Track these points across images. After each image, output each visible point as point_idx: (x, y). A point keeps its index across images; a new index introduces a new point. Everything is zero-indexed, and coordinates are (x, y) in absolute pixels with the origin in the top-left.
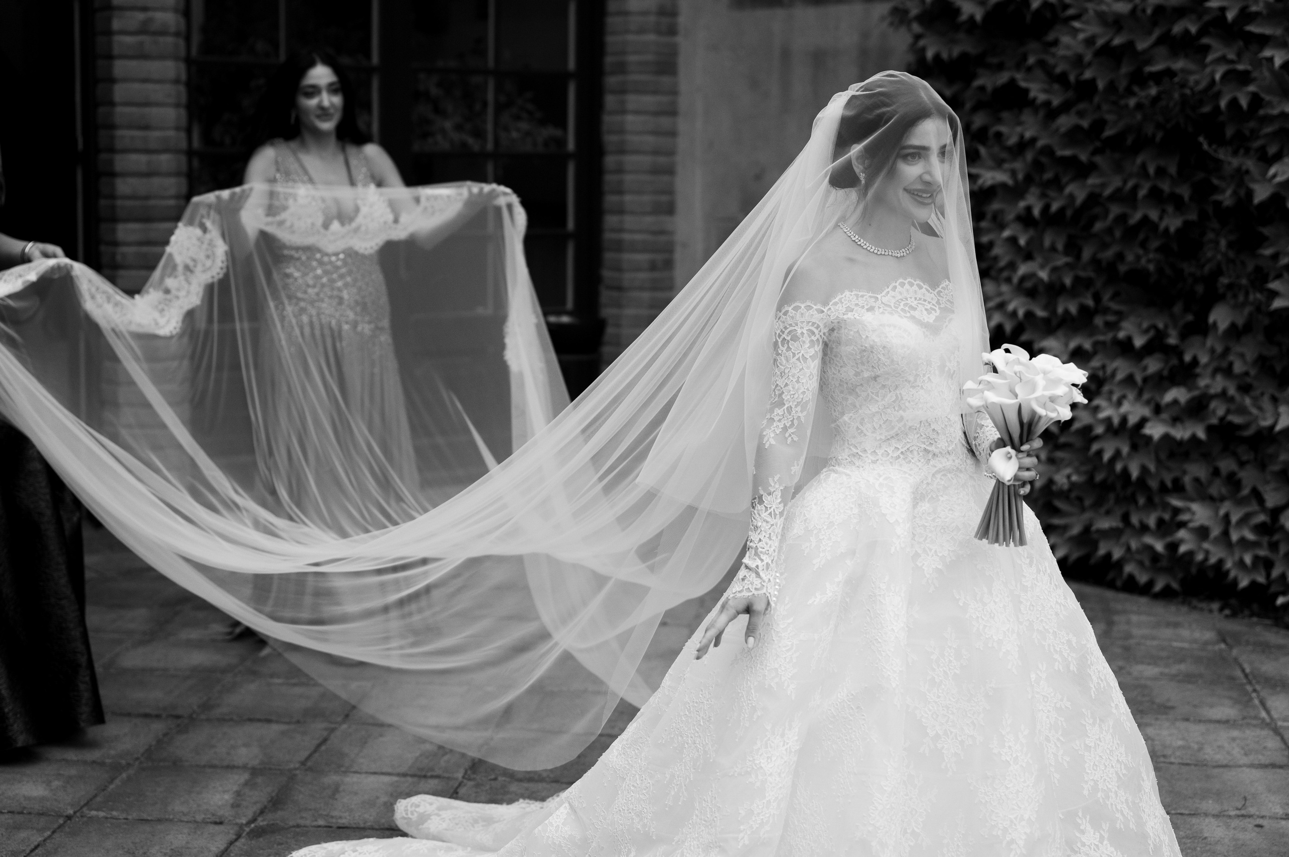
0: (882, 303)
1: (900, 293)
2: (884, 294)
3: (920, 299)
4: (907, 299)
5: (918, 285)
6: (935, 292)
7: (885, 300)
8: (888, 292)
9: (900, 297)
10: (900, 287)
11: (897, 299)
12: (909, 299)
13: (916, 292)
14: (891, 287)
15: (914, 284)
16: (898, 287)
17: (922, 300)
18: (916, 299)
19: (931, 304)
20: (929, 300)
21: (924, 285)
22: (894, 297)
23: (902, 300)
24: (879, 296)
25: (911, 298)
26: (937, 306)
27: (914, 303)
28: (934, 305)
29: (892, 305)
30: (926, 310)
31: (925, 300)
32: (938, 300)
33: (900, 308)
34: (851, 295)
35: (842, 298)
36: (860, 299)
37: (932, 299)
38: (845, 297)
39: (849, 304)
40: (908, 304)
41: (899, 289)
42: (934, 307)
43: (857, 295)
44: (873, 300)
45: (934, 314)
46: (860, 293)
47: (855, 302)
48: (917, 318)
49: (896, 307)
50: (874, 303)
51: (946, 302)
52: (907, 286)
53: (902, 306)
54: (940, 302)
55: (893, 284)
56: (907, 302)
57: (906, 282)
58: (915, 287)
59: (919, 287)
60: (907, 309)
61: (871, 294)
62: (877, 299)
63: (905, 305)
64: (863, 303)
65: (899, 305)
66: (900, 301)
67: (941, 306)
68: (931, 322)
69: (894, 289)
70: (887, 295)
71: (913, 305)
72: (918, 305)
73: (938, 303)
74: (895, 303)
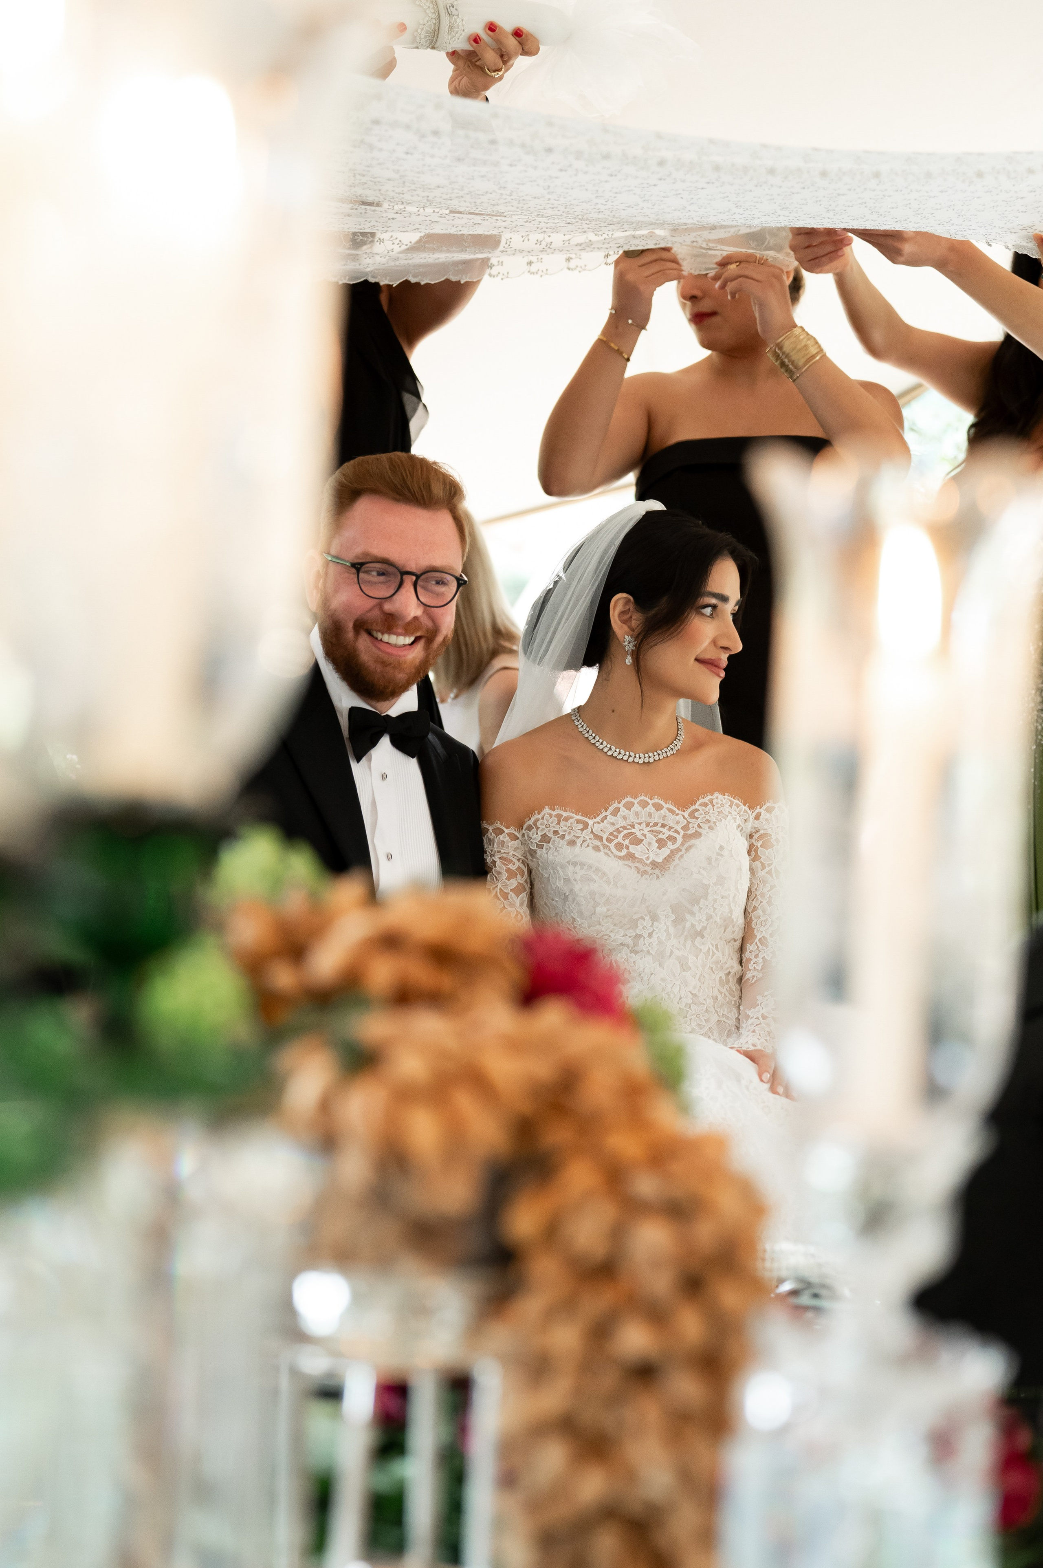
0: (592, 832)
1: (625, 818)
2: (598, 819)
3: (656, 824)
4: (633, 827)
5: (655, 805)
6: (686, 814)
7: (597, 829)
8: (605, 818)
9: (623, 824)
10: (624, 809)
11: (617, 826)
12: (636, 826)
13: (650, 815)
14: (611, 809)
15: (648, 804)
16: (622, 809)
17: (660, 825)
18: (648, 825)
19: (673, 830)
20: (672, 825)
21: (666, 803)
22: (613, 824)
23: (625, 828)
24: (590, 822)
25: (640, 824)
26: (682, 832)
27: (642, 832)
28: (677, 832)
29: (605, 837)
30: (659, 841)
31: (663, 826)
32: (688, 823)
33: (616, 841)
34: (551, 815)
35: (538, 820)
36: (562, 823)
37: (678, 823)
38: (543, 818)
39: (546, 831)
40: (632, 833)
41: (623, 811)
42: (675, 835)
43: (559, 817)
44: (581, 826)
45: (671, 846)
46: (565, 814)
47: (554, 827)
48: (636, 856)
49: (609, 840)
50: (580, 832)
51: (699, 826)
52: (637, 808)
53: (620, 839)
54: (691, 826)
55: (616, 805)
56: (633, 830)
57: (636, 801)
58: (650, 808)
59: (658, 807)
60: (627, 842)
61: (580, 817)
62: (586, 826)
63: (626, 836)
64: (565, 831)
65: (617, 837)
66: (621, 829)
67: (689, 832)
68: (659, 860)
69: (616, 812)
70: (602, 821)
71: (639, 835)
72: (648, 835)
73: (686, 828)
74: (611, 834)
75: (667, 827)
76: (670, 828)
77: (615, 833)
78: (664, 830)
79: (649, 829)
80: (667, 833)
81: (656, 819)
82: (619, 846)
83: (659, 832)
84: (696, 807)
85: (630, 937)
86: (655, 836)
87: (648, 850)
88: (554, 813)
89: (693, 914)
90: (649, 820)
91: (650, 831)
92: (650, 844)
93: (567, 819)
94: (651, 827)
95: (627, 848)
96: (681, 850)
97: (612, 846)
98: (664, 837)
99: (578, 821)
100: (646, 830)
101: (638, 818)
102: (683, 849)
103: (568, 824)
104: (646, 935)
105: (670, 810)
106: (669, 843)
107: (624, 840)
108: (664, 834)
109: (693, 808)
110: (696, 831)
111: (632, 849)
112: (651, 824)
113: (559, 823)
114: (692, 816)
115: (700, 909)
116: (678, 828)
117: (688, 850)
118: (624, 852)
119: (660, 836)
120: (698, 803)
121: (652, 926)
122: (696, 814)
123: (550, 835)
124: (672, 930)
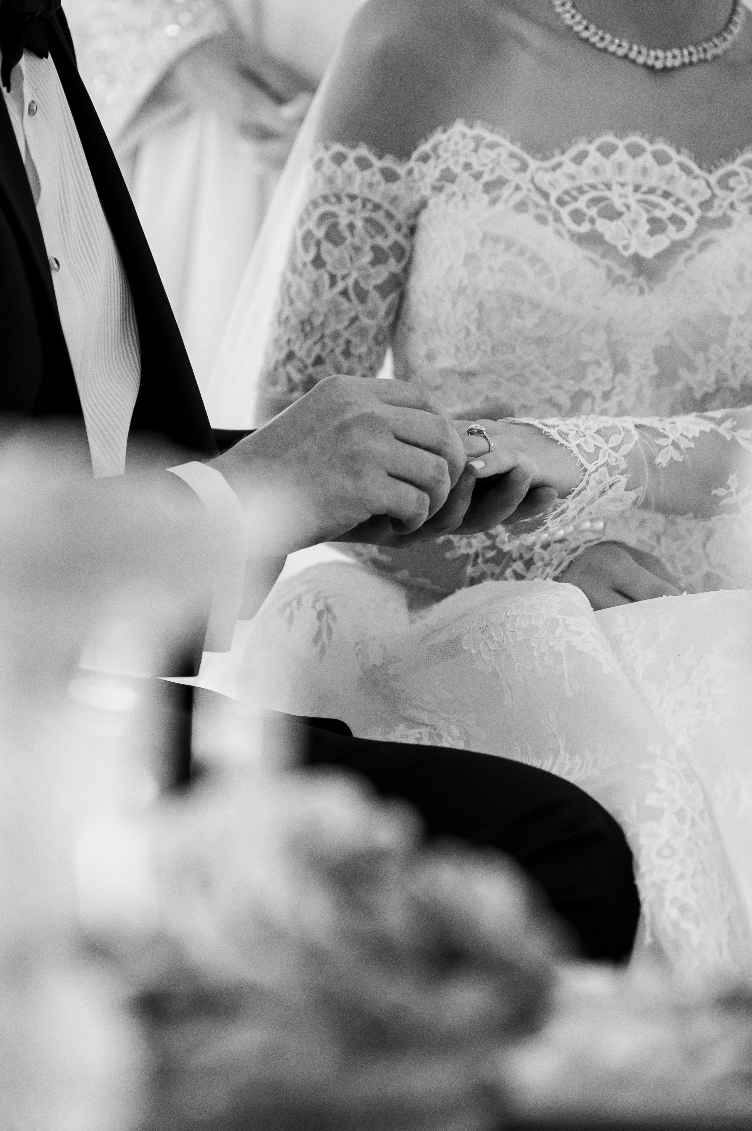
0: (532, 181)
1: (596, 171)
3: (652, 191)
4: (609, 187)
6: (713, 179)
7: (543, 179)
8: (560, 165)
9: (593, 179)
10: (598, 155)
11: (578, 182)
12: (616, 188)
13: (645, 172)
14: (573, 152)
15: (644, 150)
16: (595, 153)
17: (659, 192)
18: (637, 188)
19: (682, 205)
20: (682, 195)
22: (572, 177)
23: (593, 187)
24: (533, 164)
25: (623, 185)
26: (698, 213)
27: (623, 200)
28: (688, 210)
29: (554, 195)
30: (652, 221)
31: (666, 195)
32: (714, 196)
33: (573, 206)
34: (464, 136)
35: (439, 143)
36: (482, 151)
37: (694, 193)
38: (449, 140)
39: (451, 163)
40: (604, 199)
41: (594, 158)
42: (685, 215)
43: (478, 140)
44: (516, 164)
45: (672, 234)
46: (489, 137)
47: (466, 156)
48: (607, 238)
49: (561, 202)
50: (512, 173)
51: (732, 206)
52: (621, 155)
53: (581, 204)
54: (717, 202)
55: (581, 146)
56: (607, 194)
57: (621, 144)
58: (647, 159)
59: (661, 159)
60: (593, 212)
61: (516, 149)
62: (524, 167)
63: (594, 202)
64: (485, 165)
65: (576, 199)
66: (586, 188)
67: (711, 215)
68: (648, 254)
69: (580, 158)
70: (554, 168)
71: (618, 204)
72: (635, 206)
73: (706, 205)
74: (567, 193)
75: (672, 199)
76: (678, 201)
77: (575, 193)
78: (667, 204)
79: (639, 196)
80: (669, 208)
81: (652, 181)
82: (577, 216)
83: (655, 205)
84: (735, 166)
85: (567, 392)
86: (648, 211)
87: (630, 232)
88: (470, 132)
89: (692, 368)
90: (640, 180)
91: (641, 201)
92: (635, 223)
93: (492, 146)
94: (645, 193)
95: (592, 221)
96: (689, 246)
97: (564, 212)
98: (662, 215)
99: (512, 155)
100: (632, 199)
101: (621, 174)
102: (695, 245)
103: (493, 154)
104: (598, 395)
105: (683, 167)
106: (671, 228)
107: (588, 207)
108: (663, 210)
109: (729, 167)
110: (725, 215)
111: (602, 225)
112: (644, 189)
113: (475, 150)
114: (724, 182)
115: (708, 361)
116: (693, 203)
117: (704, 246)
118: (585, 228)
119: (657, 213)
120: (740, 160)
121: (613, 379)
122: (732, 182)
123: (457, 170)
124: (648, 392)
